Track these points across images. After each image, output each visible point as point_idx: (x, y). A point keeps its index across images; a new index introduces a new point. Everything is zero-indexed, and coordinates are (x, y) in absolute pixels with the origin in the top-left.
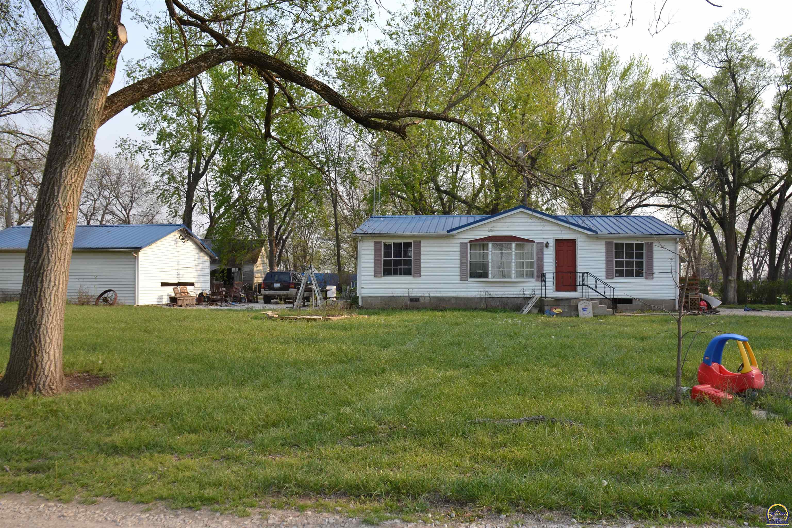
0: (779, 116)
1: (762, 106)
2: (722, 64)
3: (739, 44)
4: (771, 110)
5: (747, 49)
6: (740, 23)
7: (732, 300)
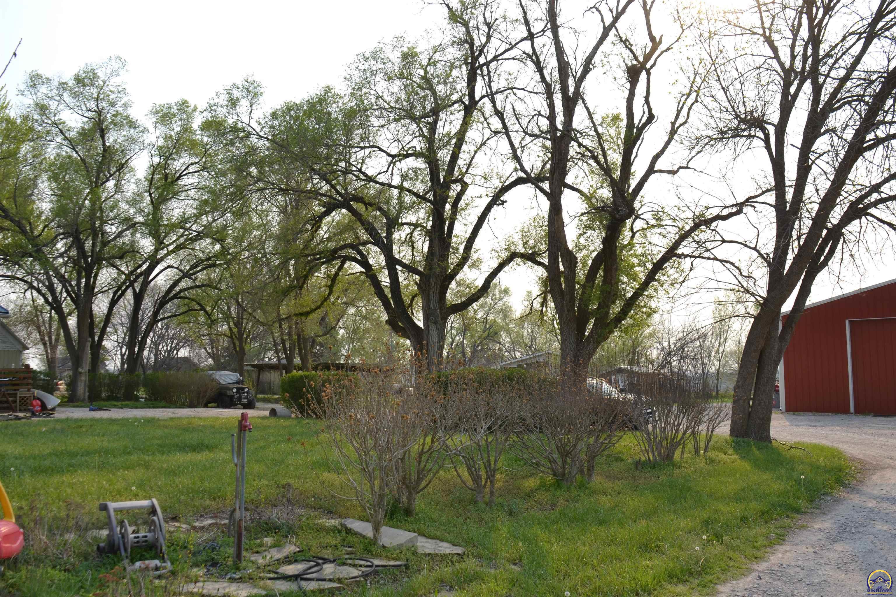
0: (150, 188)
1: (134, 175)
2: (90, 114)
3: (112, 96)
4: (143, 180)
5: (120, 104)
6: (115, 73)
7: (82, 397)
